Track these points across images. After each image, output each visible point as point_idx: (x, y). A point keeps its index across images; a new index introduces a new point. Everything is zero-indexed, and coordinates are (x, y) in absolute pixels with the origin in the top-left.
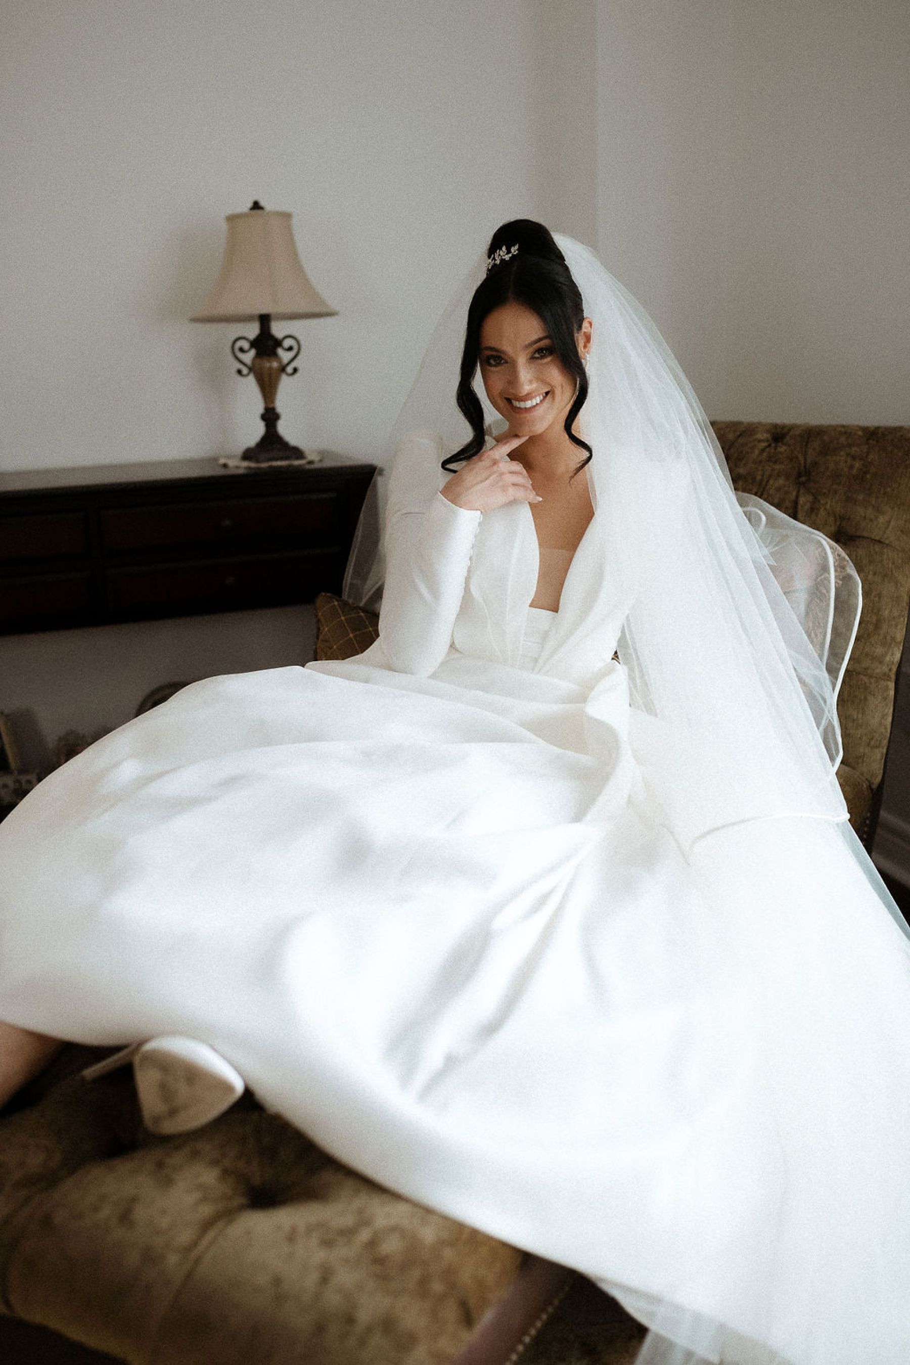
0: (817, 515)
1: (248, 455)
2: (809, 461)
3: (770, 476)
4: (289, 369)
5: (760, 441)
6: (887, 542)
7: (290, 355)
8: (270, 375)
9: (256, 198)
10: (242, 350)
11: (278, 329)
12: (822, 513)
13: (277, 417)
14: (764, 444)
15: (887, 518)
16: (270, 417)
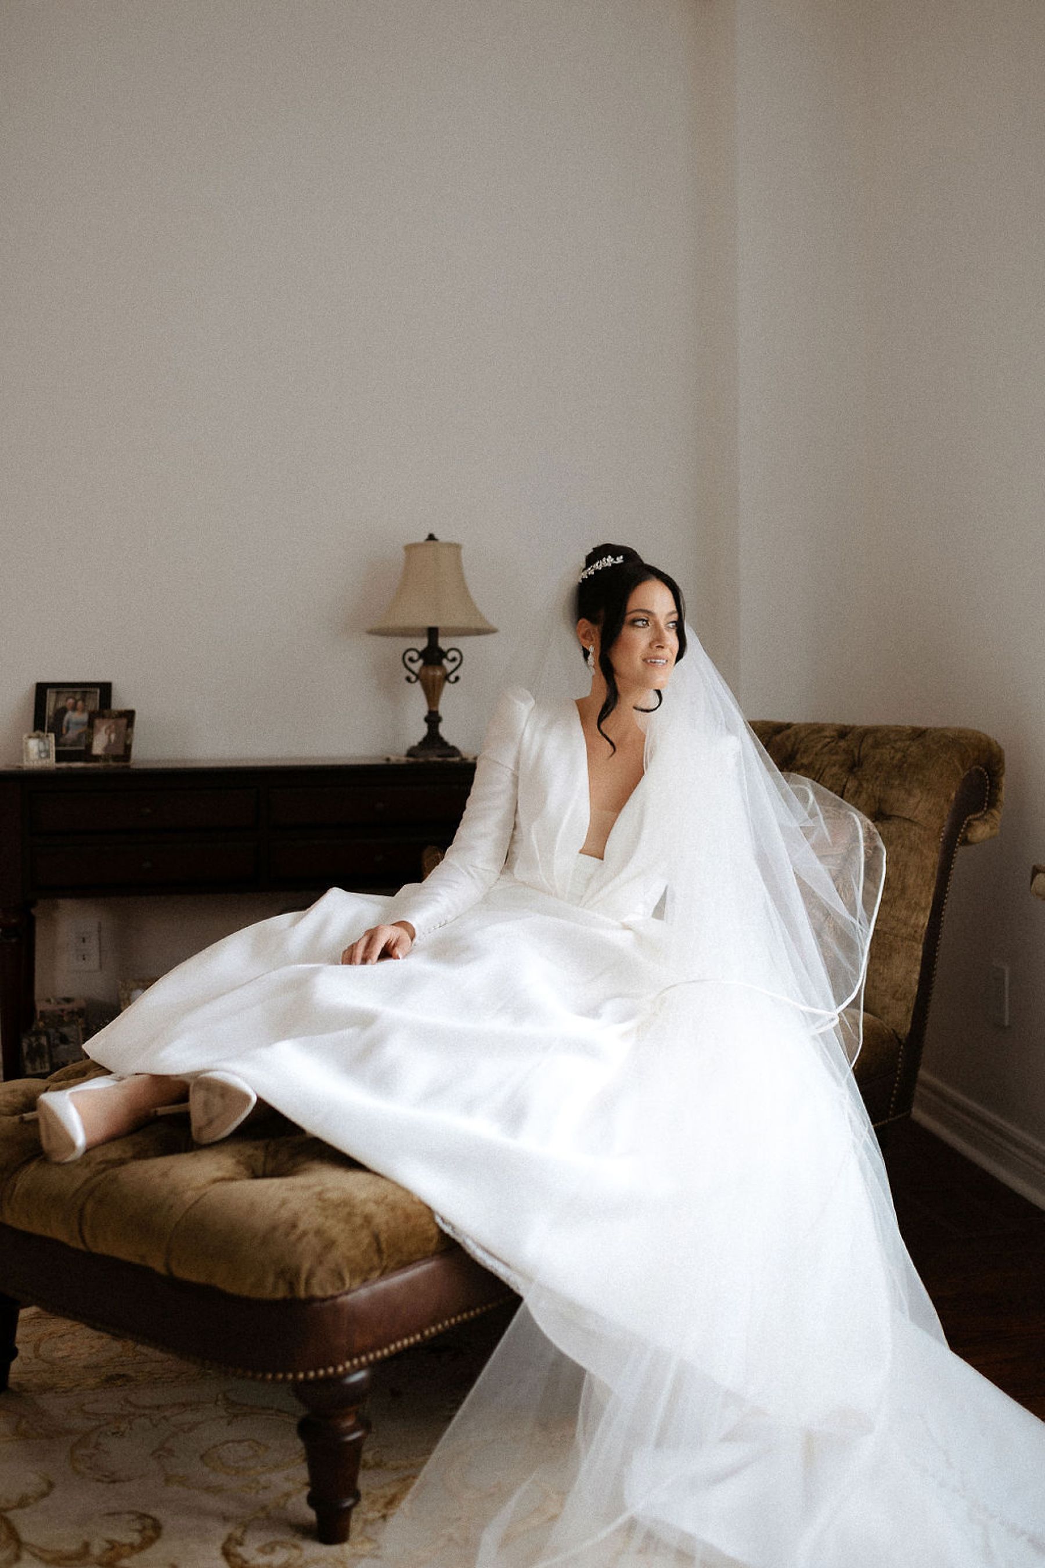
0: (859, 797)
1: (411, 753)
2: (862, 753)
3: (827, 766)
4: (452, 678)
5: (826, 737)
6: (916, 820)
7: (454, 665)
8: (434, 681)
9: (431, 532)
10: (411, 660)
11: (444, 643)
12: (864, 796)
13: (439, 719)
14: (828, 740)
15: (916, 800)
16: (433, 719)
